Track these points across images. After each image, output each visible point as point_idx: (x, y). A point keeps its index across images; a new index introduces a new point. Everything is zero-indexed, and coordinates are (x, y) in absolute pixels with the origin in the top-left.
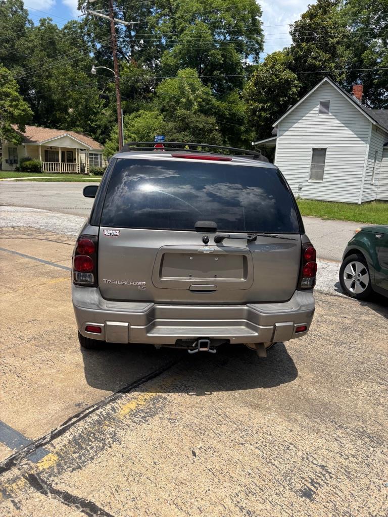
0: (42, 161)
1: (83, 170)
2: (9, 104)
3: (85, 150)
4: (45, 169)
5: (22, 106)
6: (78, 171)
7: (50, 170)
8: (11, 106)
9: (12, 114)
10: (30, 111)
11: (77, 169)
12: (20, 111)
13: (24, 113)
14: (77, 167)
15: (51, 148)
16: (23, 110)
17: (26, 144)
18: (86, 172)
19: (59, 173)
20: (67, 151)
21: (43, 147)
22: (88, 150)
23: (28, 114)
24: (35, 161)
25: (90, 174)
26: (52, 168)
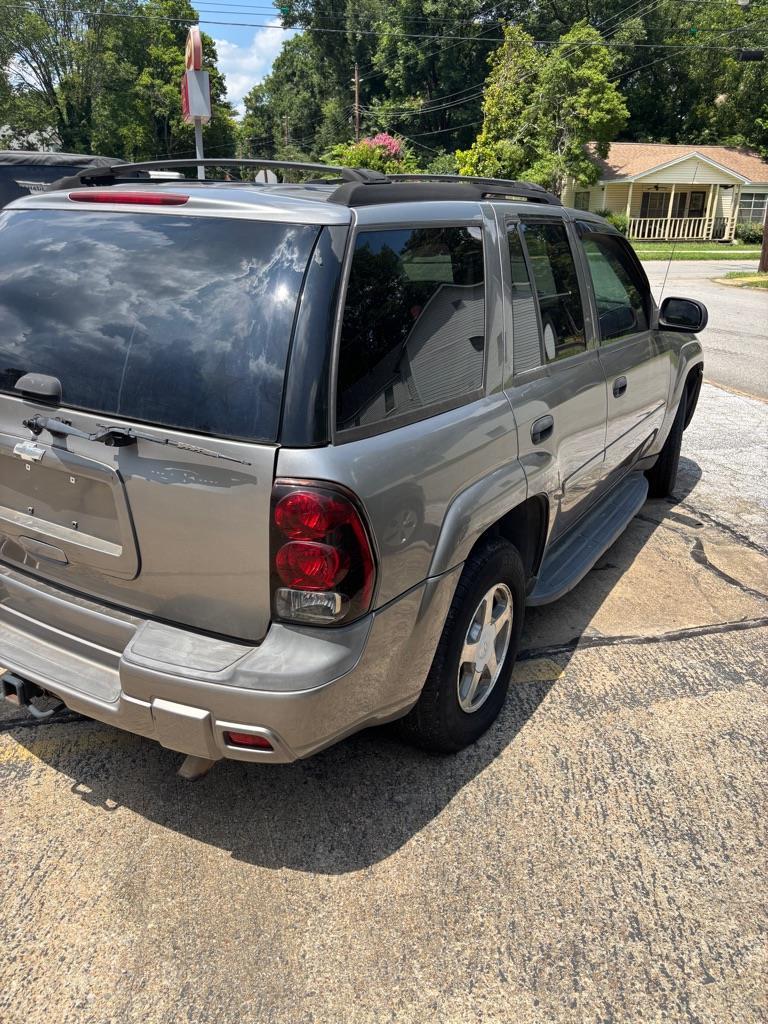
0: (632, 215)
1: (718, 234)
2: (585, 100)
3: (733, 186)
4: (633, 234)
5: (607, 101)
6: (708, 235)
7: (643, 235)
8: (587, 106)
9: (587, 121)
10: (622, 112)
11: (706, 230)
12: (602, 114)
13: (609, 117)
14: (706, 227)
15: (657, 187)
16: (609, 112)
17: (607, 182)
18: (726, 238)
19: (663, 241)
20: (693, 193)
21: (637, 186)
22: (739, 186)
23: (617, 118)
24: (617, 217)
25: (735, 242)
26: (650, 230)
